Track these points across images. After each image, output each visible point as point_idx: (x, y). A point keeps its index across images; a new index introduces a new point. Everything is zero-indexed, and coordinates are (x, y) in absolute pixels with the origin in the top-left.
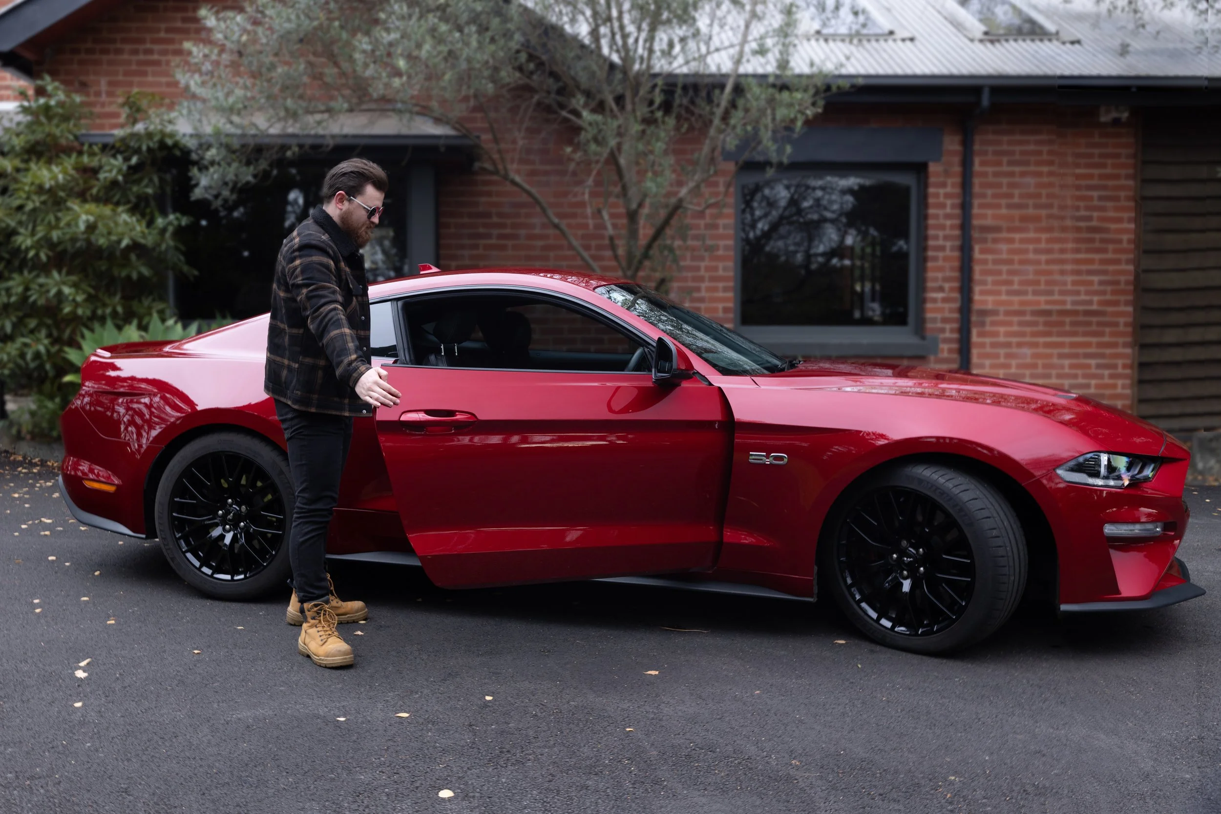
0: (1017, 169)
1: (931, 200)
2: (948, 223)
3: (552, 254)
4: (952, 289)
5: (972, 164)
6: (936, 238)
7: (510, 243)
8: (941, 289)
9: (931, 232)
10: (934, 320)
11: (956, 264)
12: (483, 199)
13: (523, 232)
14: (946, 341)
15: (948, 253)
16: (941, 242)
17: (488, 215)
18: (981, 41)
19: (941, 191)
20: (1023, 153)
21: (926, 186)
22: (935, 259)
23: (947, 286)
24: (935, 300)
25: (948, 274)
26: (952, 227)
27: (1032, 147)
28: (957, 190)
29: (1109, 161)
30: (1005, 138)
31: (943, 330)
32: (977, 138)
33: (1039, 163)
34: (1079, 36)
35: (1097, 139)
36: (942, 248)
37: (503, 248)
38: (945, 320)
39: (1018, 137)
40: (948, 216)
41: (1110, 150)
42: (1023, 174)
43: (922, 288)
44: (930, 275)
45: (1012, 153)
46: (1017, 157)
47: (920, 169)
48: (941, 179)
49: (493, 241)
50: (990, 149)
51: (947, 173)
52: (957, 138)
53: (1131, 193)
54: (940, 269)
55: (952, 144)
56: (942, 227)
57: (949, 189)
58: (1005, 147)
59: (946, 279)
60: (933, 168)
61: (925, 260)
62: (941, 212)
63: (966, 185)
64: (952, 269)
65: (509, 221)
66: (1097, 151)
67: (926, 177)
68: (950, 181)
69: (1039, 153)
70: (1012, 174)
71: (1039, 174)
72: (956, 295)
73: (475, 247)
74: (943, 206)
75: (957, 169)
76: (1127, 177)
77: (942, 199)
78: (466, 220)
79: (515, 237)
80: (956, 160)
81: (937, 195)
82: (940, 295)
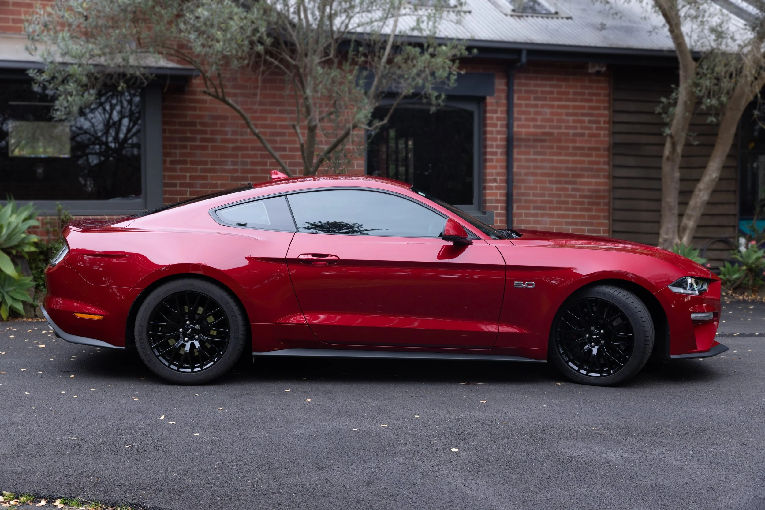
0: (540, 103)
1: (488, 122)
2: (499, 137)
3: (240, 153)
4: (501, 181)
5: (513, 112)
6: (492, 146)
7: (210, 145)
8: (495, 181)
9: (489, 143)
10: (491, 202)
11: (504, 164)
12: (190, 113)
13: (219, 137)
14: (498, 215)
15: (499, 157)
16: (494, 150)
17: (193, 124)
18: (512, 16)
19: (495, 116)
20: (543, 92)
21: (485, 112)
22: (491, 160)
23: (498, 178)
24: (491, 188)
25: (499, 170)
26: (501, 139)
27: (548, 89)
28: (504, 115)
29: (594, 98)
30: (532, 82)
31: (496, 208)
32: (516, 81)
33: (552, 99)
34: (571, 15)
35: (587, 84)
36: (495, 154)
37: (205, 148)
38: (497, 201)
39: (539, 82)
40: (498, 132)
41: (594, 91)
42: (543, 106)
43: (483, 179)
44: (488, 171)
45: (536, 92)
46: (539, 95)
47: (481, 100)
48: (494, 108)
49: (198, 143)
50: (524, 89)
51: (498, 104)
52: (504, 81)
53: (607, 119)
54: (495, 167)
55: (500, 84)
56: (495, 140)
57: (499, 115)
58: (532, 88)
59: (498, 174)
60: (489, 100)
61: (485, 161)
62: (494, 129)
63: (509, 112)
64: (501, 167)
65: (209, 129)
66: (587, 91)
67: (485, 105)
68: (499, 109)
69: (552, 93)
70: (536, 106)
71: (552, 107)
72: (504, 185)
73: (185, 147)
74: (495, 125)
75: (504, 101)
76: (605, 108)
77: (495, 121)
78: (177, 127)
79: (213, 140)
80: (503, 95)
81: (492, 118)
82: (494, 185)
